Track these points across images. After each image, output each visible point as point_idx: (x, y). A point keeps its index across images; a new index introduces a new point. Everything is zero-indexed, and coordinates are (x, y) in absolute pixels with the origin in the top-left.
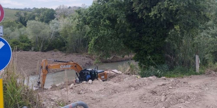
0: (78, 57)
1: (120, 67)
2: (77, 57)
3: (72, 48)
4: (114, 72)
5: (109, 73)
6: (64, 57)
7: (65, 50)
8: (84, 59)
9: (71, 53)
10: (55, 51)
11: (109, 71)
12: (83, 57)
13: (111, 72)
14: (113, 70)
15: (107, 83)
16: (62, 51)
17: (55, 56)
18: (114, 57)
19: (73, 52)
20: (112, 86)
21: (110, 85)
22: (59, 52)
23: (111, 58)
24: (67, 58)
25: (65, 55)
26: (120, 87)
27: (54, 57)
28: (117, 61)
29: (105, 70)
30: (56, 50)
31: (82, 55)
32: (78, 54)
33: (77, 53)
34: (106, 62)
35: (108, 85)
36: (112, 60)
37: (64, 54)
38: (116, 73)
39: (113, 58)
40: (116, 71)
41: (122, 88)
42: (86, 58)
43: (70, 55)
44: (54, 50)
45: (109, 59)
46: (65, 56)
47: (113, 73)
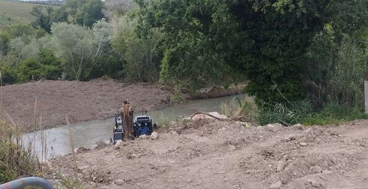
0: (147, 90)
1: (224, 106)
2: (144, 89)
3: (136, 72)
4: (213, 117)
5: (202, 118)
6: (121, 90)
7: (123, 76)
8: (159, 94)
9: (134, 82)
10: (105, 79)
11: (202, 114)
12: (156, 89)
13: (207, 117)
14: (210, 113)
15: (185, 138)
16: (118, 79)
17: (104, 88)
18: (214, 87)
19: (138, 80)
20: (194, 144)
21: (191, 140)
22: (111, 81)
23: (209, 90)
24: (127, 91)
25: (123, 87)
26: (208, 146)
27: (102, 91)
28: (220, 96)
29: (196, 112)
30: (106, 76)
31: (153, 86)
32: (146, 85)
33: (145, 81)
34: (200, 98)
35: (185, 141)
36: (210, 94)
37: (121, 84)
38: (216, 118)
39: (212, 90)
40: (215, 114)
41: (212, 146)
42: (161, 91)
43: (132, 86)
44: (103, 77)
45: (204, 93)
46: (123, 89)
47: (211, 118)
